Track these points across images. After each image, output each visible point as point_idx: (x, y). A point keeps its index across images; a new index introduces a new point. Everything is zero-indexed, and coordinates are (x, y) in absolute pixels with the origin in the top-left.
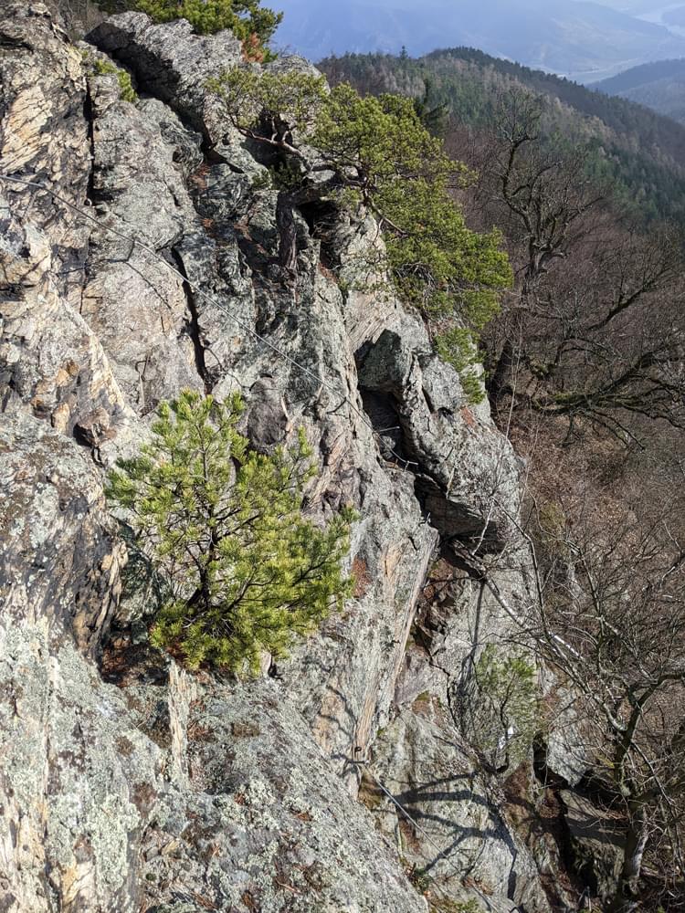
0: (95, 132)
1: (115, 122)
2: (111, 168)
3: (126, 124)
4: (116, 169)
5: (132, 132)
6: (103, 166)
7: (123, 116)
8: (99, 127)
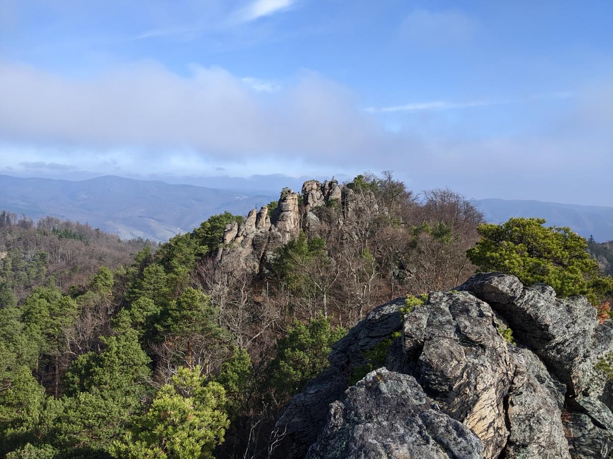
0: (510, 406)
1: (528, 399)
2: (524, 446)
3: (536, 401)
4: (530, 448)
5: (541, 411)
6: (518, 443)
7: (533, 393)
8: (514, 402)
